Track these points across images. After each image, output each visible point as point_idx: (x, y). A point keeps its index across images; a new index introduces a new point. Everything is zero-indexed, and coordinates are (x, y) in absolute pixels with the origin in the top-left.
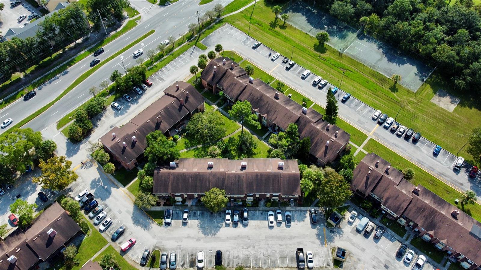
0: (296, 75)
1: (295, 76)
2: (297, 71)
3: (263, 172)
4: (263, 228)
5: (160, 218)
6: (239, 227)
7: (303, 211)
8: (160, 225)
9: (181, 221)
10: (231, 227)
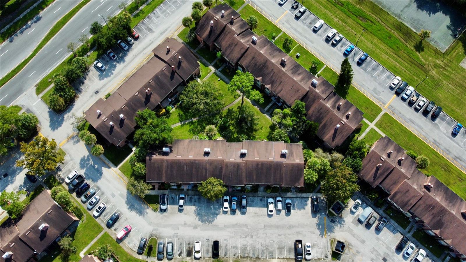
0: (307, 26)
1: (305, 27)
2: (308, 21)
3: (265, 161)
4: (261, 216)
5: (155, 203)
6: (238, 215)
7: (305, 198)
8: (155, 210)
9: (177, 207)
10: (229, 215)
